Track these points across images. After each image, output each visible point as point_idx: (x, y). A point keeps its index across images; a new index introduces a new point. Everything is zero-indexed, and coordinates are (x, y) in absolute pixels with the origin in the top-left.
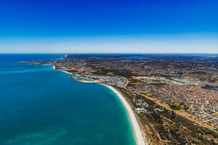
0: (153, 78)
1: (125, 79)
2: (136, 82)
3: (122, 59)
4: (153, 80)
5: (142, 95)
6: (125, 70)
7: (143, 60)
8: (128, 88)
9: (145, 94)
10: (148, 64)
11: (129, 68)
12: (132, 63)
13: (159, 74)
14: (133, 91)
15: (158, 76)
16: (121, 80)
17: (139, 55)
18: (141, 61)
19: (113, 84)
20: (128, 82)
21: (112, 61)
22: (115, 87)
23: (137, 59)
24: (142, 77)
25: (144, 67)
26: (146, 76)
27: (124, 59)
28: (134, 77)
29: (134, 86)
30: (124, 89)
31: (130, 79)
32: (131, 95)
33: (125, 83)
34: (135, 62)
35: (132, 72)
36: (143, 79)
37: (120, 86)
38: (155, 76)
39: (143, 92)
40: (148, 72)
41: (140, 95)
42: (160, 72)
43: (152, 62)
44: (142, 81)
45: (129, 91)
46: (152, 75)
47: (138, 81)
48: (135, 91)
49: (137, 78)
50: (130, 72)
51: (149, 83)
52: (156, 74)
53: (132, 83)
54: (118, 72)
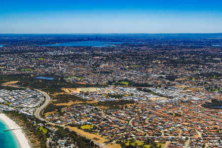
0: (111, 90)
1: (45, 94)
2: (67, 102)
3: (52, 49)
4: (110, 95)
5: (71, 129)
6: (52, 75)
7: (103, 49)
8: (43, 116)
9: (79, 127)
10: (108, 59)
11: (61, 68)
12: (73, 57)
13: (126, 80)
14: (54, 121)
15: (122, 85)
16: (35, 97)
17: (98, 38)
18: (96, 52)
19: (11, 109)
20: (48, 100)
21: (26, 54)
22: (13, 115)
23: (88, 48)
24: (85, 90)
25: (98, 66)
26: (97, 86)
27: (58, 48)
28: (67, 90)
29: (59, 111)
30: (33, 118)
31: (57, 94)
32: (45, 131)
33: (41, 105)
34: (81, 55)
35: (67, 77)
36: (86, 94)
37: (27, 111)
38: (116, 85)
39: (76, 122)
40: (103, 76)
41: (67, 130)
42: (131, 75)
43: (121, 54)
44: (83, 97)
45: (43, 122)
46: (110, 83)
47: (74, 98)
48: (59, 122)
49: (74, 92)
50: (62, 78)
51: (96, 101)
52: (120, 81)
53: (56, 103)
54: (32, 79)
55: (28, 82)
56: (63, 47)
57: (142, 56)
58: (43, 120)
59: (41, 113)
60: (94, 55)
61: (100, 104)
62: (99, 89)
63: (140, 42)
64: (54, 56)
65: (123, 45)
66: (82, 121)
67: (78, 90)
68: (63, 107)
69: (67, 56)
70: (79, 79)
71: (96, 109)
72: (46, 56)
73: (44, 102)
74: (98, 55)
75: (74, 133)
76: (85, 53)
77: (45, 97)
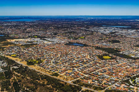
0: (29, 40)
2: (7, 45)
4: (28, 42)
5: (6, 56)
6: (4, 34)
7: (30, 23)
9: (10, 55)
10: (31, 27)
11: (9, 31)
12: (15, 26)
13: (36, 35)
15: (35, 38)
17: (29, 18)
23: (24, 22)
24: (17, 40)
25: (26, 30)
27: (9, 22)
28: (9, 40)
29: (3, 49)
31: (4, 42)
34: (19, 25)
35: (10, 35)
36: (17, 42)
38: (32, 37)
39: (9, 54)
40: (27, 34)
41: (4, 57)
42: (39, 33)
43: (37, 24)
44: (15, 43)
46: (29, 37)
47: (11, 43)
48: (2, 54)
49: (12, 41)
50: (8, 35)
51: (21, 44)
52: (34, 36)
53: (2, 46)
56: (12, 22)
57: (46, 25)
60: (25, 25)
61: (22, 46)
62: (23, 39)
63: (47, 19)
64: (6, 26)
65: (39, 21)
66: (12, 53)
67: (14, 40)
68: (5, 47)
69: (13, 25)
70: (16, 35)
71: (19, 48)
72: (3, 26)
74: (27, 25)
75: (7, 58)
76: (21, 24)
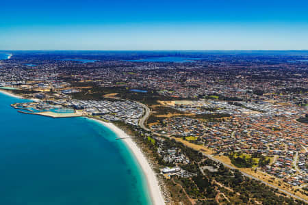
0: (202, 103)
1: (144, 106)
2: (166, 114)
3: (140, 64)
4: (203, 108)
6: (145, 88)
8: (147, 127)
9: (184, 138)
10: (192, 74)
11: (152, 82)
12: (161, 72)
13: (215, 94)
14: (159, 132)
15: (212, 99)
16: (135, 108)
17: (178, 55)
18: (179, 67)
19: (117, 119)
20: (148, 112)
21: (117, 69)
22: (120, 124)
23: (171, 64)
24: (180, 103)
25: (185, 80)
26: (189, 99)
27: (143, 64)
28: (162, 102)
29: (161, 122)
30: (139, 128)
31: (155, 106)
32: (153, 141)
33: (143, 116)
34: (166, 70)
35: (159, 90)
36: (182, 107)
37: (132, 121)
38: (207, 98)
39: (180, 133)
40: (193, 90)
41: (173, 141)
42: (219, 90)
43: (203, 69)
44: (180, 109)
45: (149, 132)
46: (200, 97)
47: (171, 110)
48: (164, 132)
49: (170, 104)
50: (155, 91)
51: (193, 113)
52: (209, 95)
53: (156, 114)
54: (128, 92)
55: (125, 94)
56: (148, 63)
57: (224, 71)
58: (148, 130)
59: (144, 124)
60: (179, 70)
61: (197, 116)
62: (191, 102)
63: (217, 58)
64: (143, 71)
65: (202, 61)
66: (185, 133)
67: (173, 103)
68: (164, 118)
69: (154, 70)
70: (171, 92)
71: (196, 121)
72: (135, 71)
73: (145, 113)
74: (182, 70)
76: (170, 68)
77: (145, 109)
